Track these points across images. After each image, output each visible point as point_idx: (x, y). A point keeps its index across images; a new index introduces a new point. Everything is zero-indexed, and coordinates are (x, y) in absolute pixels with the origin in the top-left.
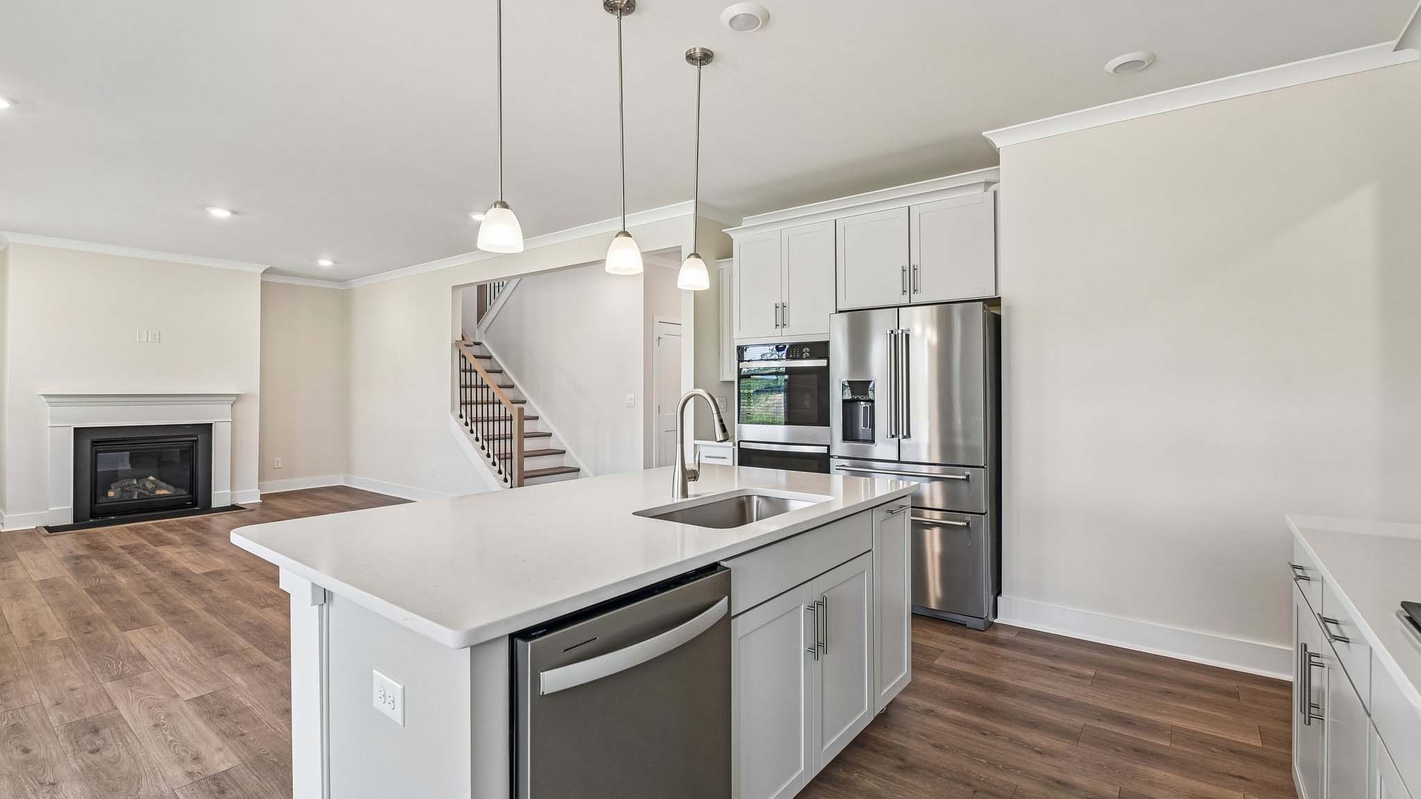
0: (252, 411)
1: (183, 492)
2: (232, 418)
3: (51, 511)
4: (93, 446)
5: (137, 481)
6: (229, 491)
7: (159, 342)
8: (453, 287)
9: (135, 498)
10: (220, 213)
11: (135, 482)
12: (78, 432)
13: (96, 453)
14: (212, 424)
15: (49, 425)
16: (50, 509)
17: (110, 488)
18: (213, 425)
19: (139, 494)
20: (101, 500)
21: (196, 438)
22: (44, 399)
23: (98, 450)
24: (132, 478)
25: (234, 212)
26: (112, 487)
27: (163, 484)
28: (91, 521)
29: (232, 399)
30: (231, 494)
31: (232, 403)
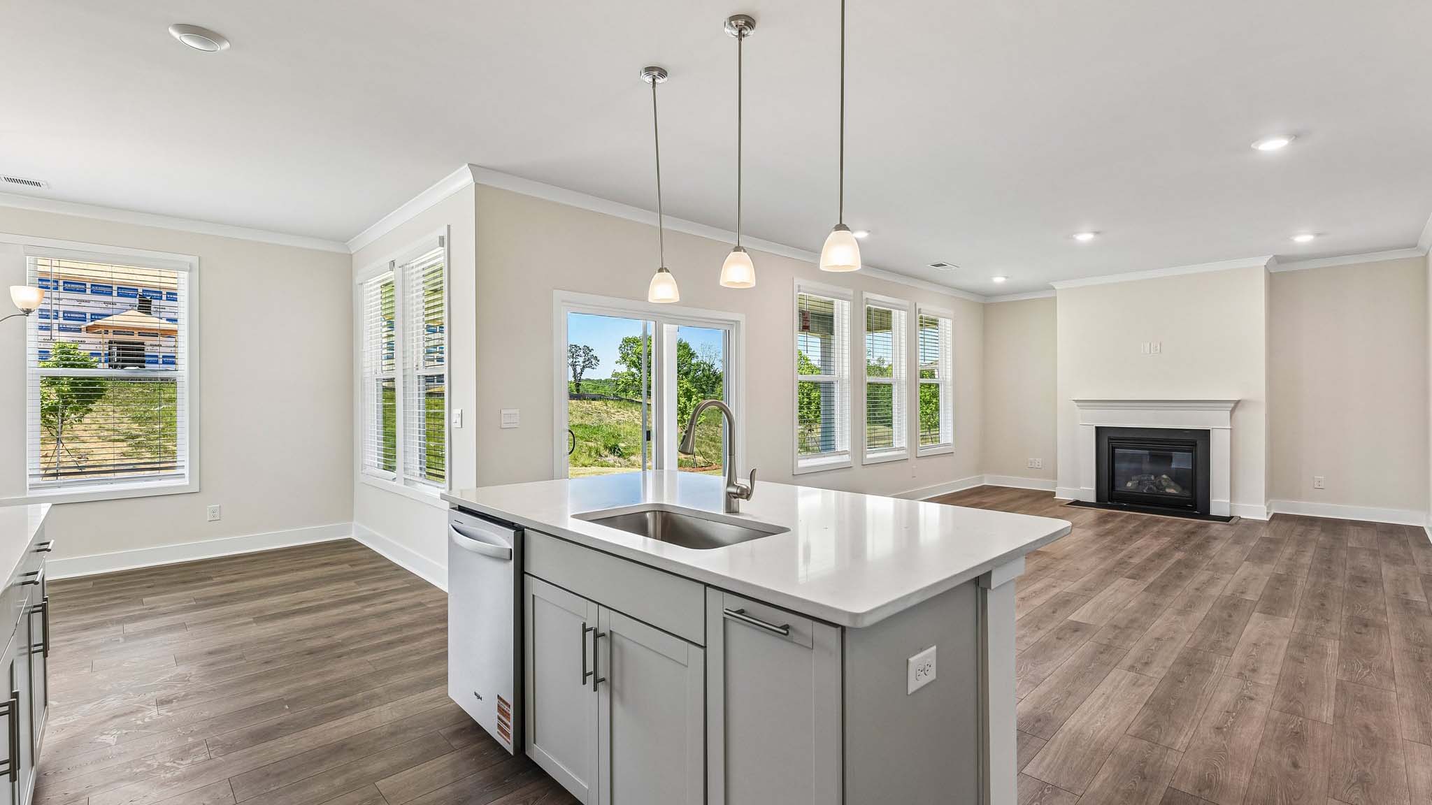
0: (1258, 420)
1: (1187, 493)
2: (1231, 425)
3: (1082, 489)
4: (1112, 441)
5: (1155, 477)
6: (1229, 501)
7: (1161, 352)
11: (1153, 478)
12: (1099, 431)
13: (1113, 449)
14: (1209, 430)
15: (1080, 423)
16: (1076, 488)
18: (1211, 431)
19: (1150, 489)
20: (1117, 488)
21: (1197, 444)
22: (1076, 404)
23: (1115, 445)
24: (1151, 474)
25: (1097, 233)
28: (1109, 503)
29: (1233, 405)
30: (1231, 506)
31: (1230, 409)
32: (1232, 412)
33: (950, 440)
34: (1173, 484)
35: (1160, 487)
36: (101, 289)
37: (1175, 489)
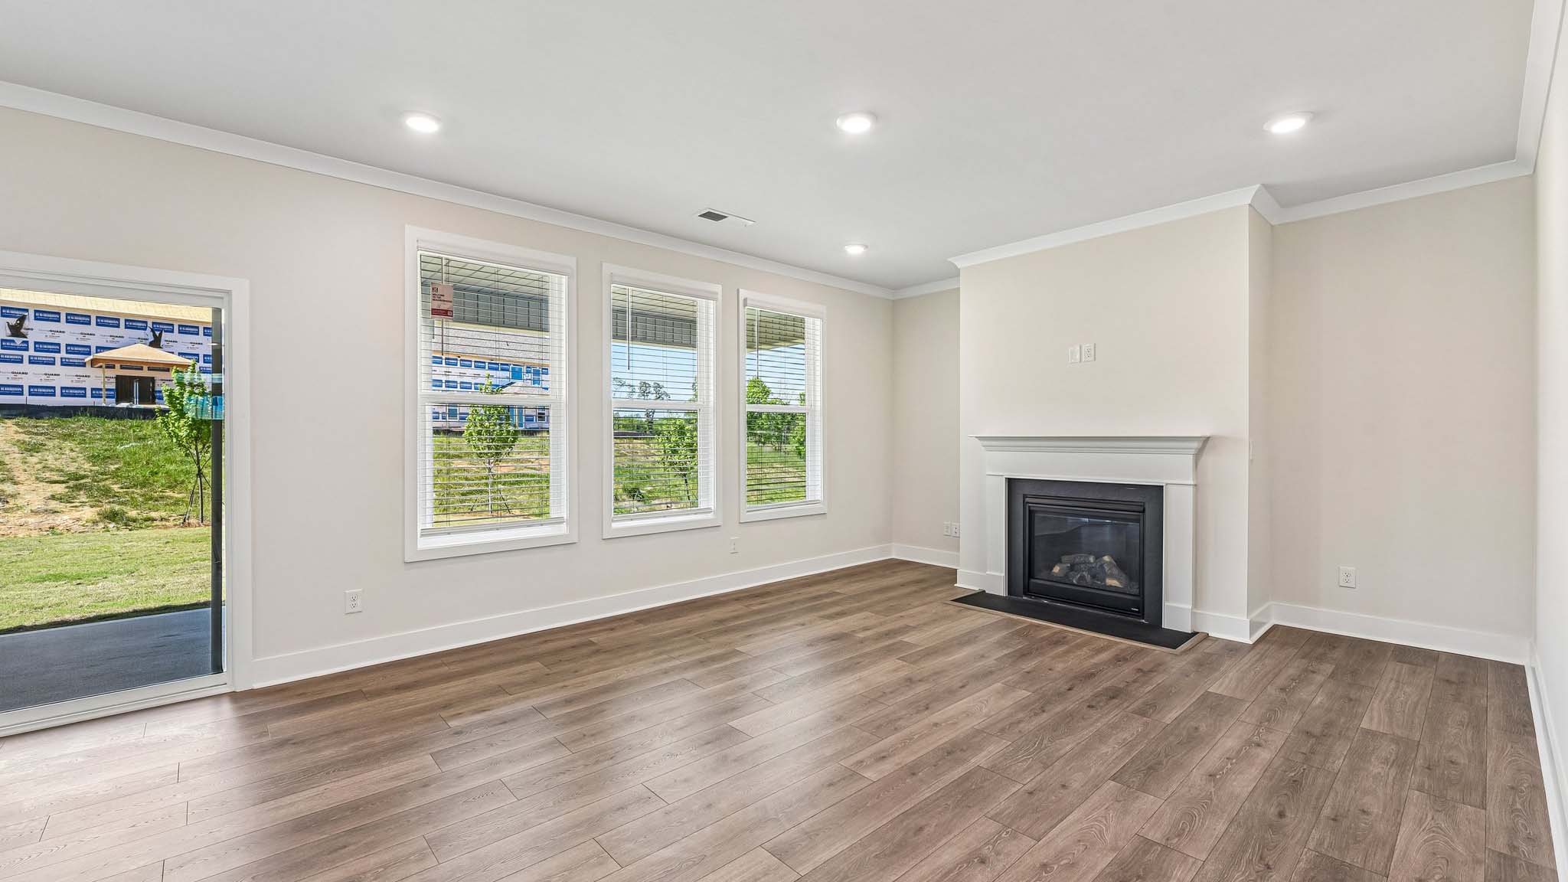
1: (1133, 586)
2: (1196, 479)
3: (989, 574)
4: (1026, 503)
5: (1096, 560)
6: (1191, 603)
7: (1095, 360)
10: (856, 126)
11: (1092, 559)
12: (1013, 485)
13: (1030, 513)
14: (1161, 487)
15: (987, 472)
18: (1164, 488)
21: (1142, 508)
23: (1032, 508)
26: (1063, 559)
28: (1025, 598)
29: (1196, 445)
30: (1194, 614)
31: (1193, 451)
32: (1198, 455)
33: (819, 496)
34: (1116, 571)
35: (1098, 574)
36: (106, 321)
37: (1118, 580)
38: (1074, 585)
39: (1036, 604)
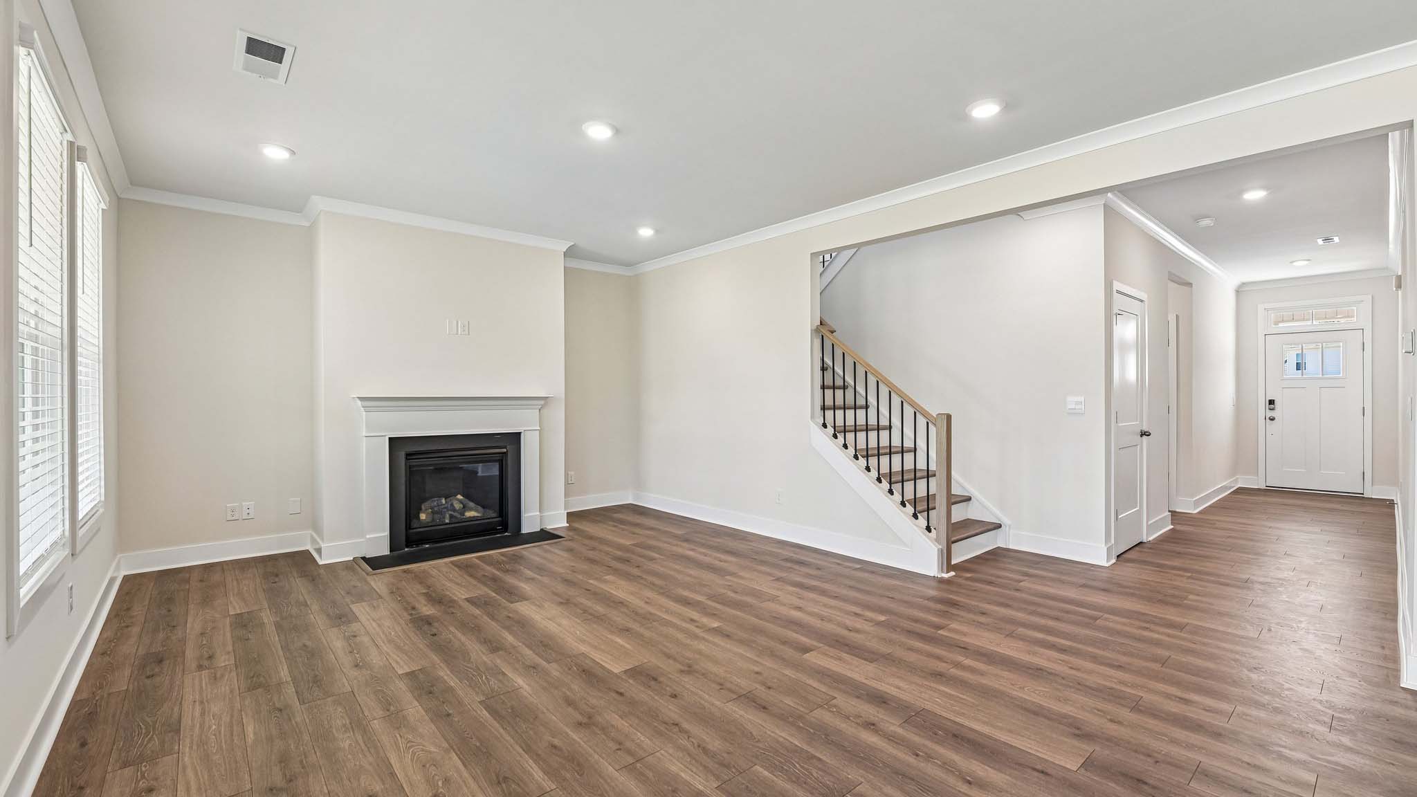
0: (557, 415)
1: (494, 514)
2: (540, 426)
3: (369, 539)
4: (406, 459)
6: (538, 513)
7: (469, 334)
8: (811, 254)
9: (447, 521)
12: (394, 442)
13: (410, 468)
14: (520, 433)
15: (364, 434)
16: (368, 536)
17: (421, 509)
18: (522, 436)
19: (451, 516)
20: (415, 524)
21: (505, 450)
22: (359, 403)
23: (412, 464)
26: (423, 507)
27: (472, 504)
28: (406, 550)
29: (541, 401)
30: (543, 519)
31: (539, 407)
32: (540, 410)
35: (457, 511)
37: (476, 511)
38: (447, 524)
39: (420, 550)
